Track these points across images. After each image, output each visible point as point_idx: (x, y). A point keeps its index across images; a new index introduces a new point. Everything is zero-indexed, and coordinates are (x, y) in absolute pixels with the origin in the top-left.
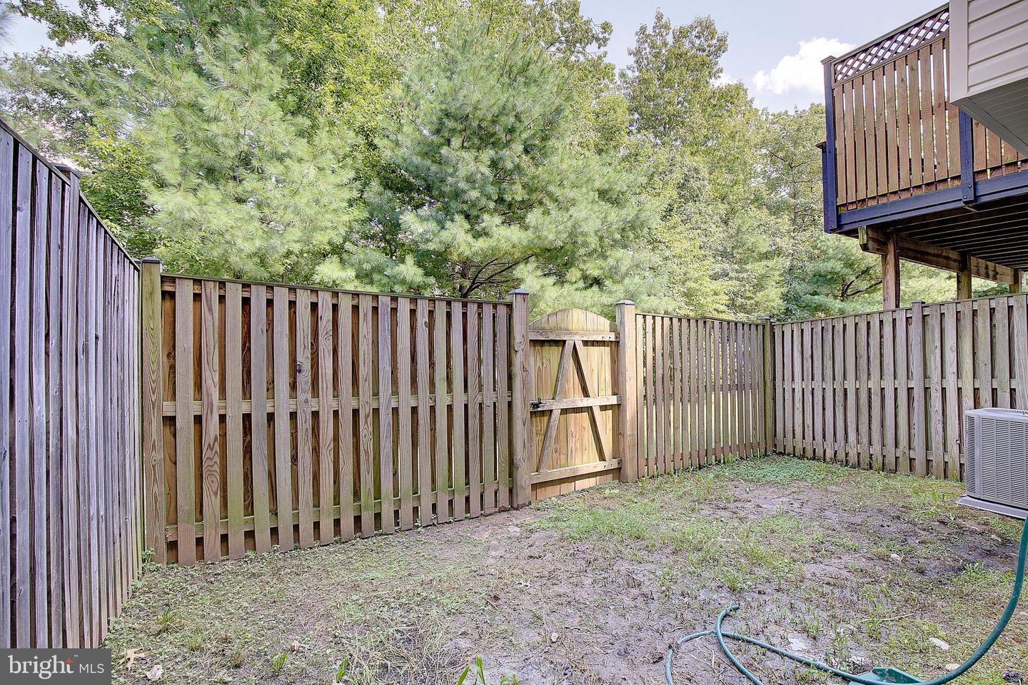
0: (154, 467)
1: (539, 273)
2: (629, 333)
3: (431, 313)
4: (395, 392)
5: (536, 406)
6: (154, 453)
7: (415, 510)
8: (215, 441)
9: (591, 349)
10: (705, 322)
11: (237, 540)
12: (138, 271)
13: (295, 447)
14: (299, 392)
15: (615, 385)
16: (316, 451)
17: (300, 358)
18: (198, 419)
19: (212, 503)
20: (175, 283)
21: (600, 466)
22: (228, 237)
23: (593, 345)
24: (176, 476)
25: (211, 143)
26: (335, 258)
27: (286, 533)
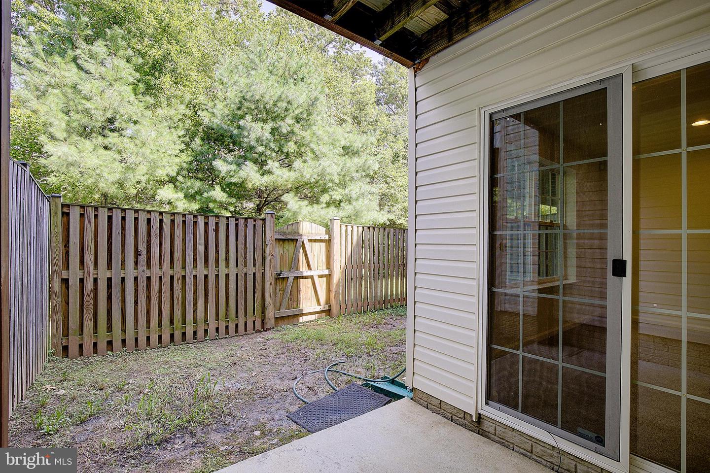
0: (56, 305)
1: (297, 198)
2: (336, 235)
3: (217, 224)
4: (195, 267)
5: (279, 275)
6: (56, 298)
7: (206, 331)
8: (91, 292)
9: (314, 244)
10: (384, 229)
11: (102, 345)
12: (49, 201)
13: (136, 296)
14: (139, 266)
15: (328, 264)
16: (149, 298)
17: (140, 248)
18: (82, 280)
19: (88, 325)
20: (69, 207)
21: (318, 309)
22: (98, 172)
23: (315, 242)
24: (68, 310)
25: (87, 112)
26: (171, 185)
27: (130, 342)
